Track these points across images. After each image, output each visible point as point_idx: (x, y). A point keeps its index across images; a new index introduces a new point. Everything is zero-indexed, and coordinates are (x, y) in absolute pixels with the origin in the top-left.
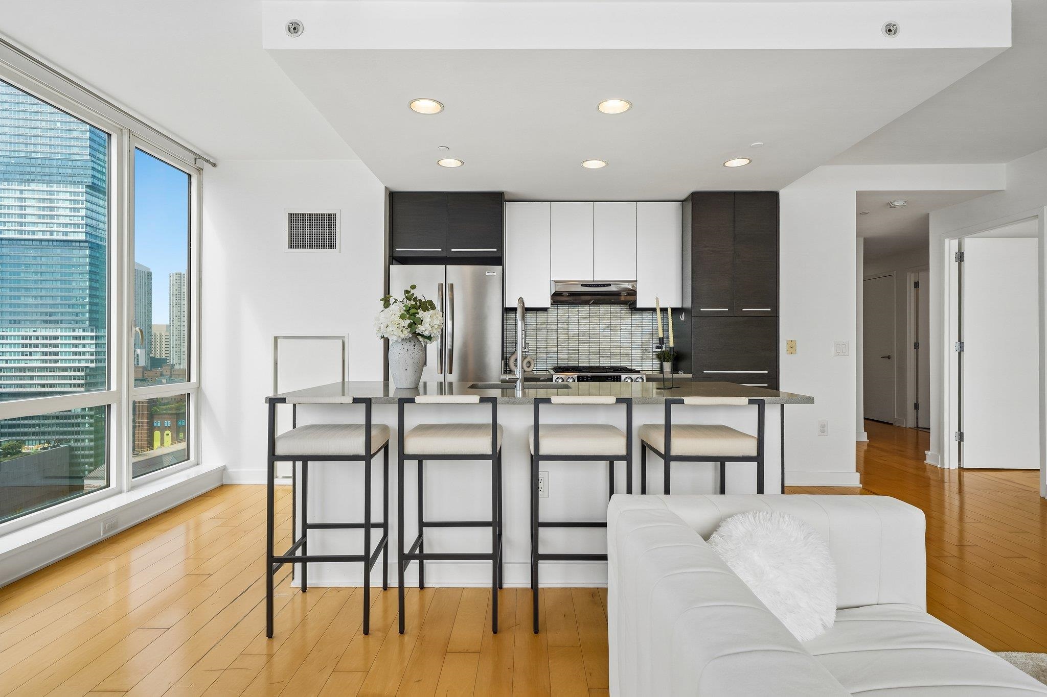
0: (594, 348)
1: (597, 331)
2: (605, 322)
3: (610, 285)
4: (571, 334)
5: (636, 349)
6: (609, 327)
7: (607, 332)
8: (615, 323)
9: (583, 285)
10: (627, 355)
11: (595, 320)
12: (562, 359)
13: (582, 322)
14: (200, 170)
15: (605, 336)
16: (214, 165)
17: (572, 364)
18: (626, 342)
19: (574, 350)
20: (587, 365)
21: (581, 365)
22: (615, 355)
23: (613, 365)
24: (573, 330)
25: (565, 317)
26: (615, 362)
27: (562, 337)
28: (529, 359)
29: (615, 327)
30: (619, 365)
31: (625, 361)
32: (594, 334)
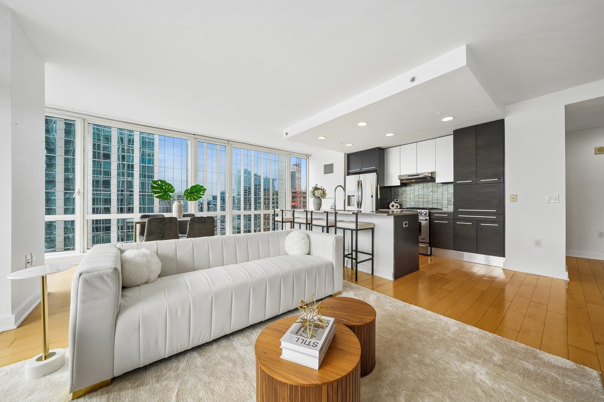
0: (426, 200)
1: (427, 193)
2: (431, 189)
3: (419, 175)
4: (415, 195)
5: (445, 200)
6: (432, 191)
7: (431, 193)
8: (435, 189)
9: (408, 176)
10: (441, 203)
11: (426, 189)
12: (412, 205)
13: (420, 190)
14: (308, 158)
15: (430, 195)
16: (310, 156)
17: (416, 206)
18: (440, 197)
19: (417, 201)
20: (426, 207)
21: (422, 207)
23: (433, 207)
24: (417, 193)
25: (413, 188)
26: (435, 206)
27: (412, 196)
28: (397, 204)
29: (435, 191)
30: (436, 207)
31: (439, 206)
32: (425, 194)
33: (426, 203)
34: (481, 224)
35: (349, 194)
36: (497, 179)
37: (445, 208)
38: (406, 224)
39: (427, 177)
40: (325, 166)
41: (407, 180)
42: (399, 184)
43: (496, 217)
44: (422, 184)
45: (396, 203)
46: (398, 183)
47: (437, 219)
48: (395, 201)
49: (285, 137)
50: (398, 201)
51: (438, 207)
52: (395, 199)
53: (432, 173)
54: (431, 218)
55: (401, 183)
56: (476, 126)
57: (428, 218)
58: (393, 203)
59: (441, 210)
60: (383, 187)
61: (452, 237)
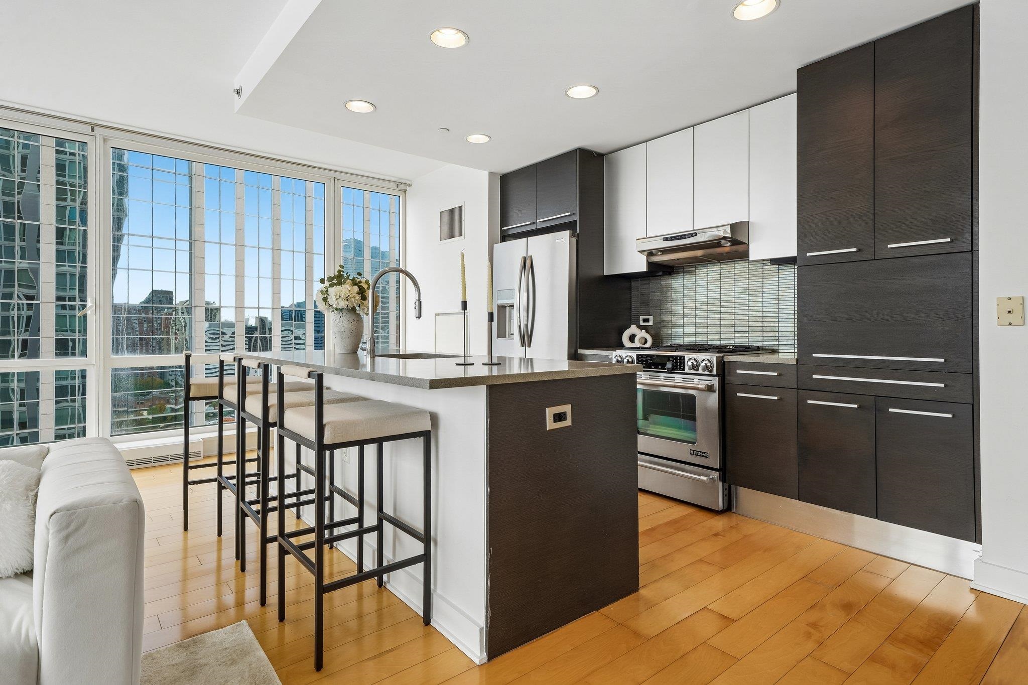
0: (728, 320)
1: (731, 297)
2: (742, 284)
3: (696, 234)
4: (698, 303)
5: (785, 320)
6: (747, 291)
7: (744, 298)
8: (755, 284)
9: (664, 238)
10: (772, 330)
11: (728, 282)
12: (689, 335)
13: (712, 286)
14: (405, 191)
15: (741, 304)
16: (409, 185)
17: (700, 341)
18: (771, 310)
20: (717, 342)
21: (710, 342)
22: (754, 330)
23: (751, 343)
24: (701, 297)
25: (692, 281)
26: (753, 340)
27: (689, 307)
28: (643, 334)
29: (756, 290)
30: (760, 344)
31: (769, 339)
32: (727, 301)
33: (728, 327)
34: (891, 410)
35: (501, 302)
36: (948, 240)
37: (786, 346)
38: (559, 417)
39: (722, 242)
40: (443, 213)
41: (665, 251)
42: (643, 268)
43: (942, 385)
44: (717, 267)
45: (641, 327)
46: (639, 264)
47: (746, 388)
48: (642, 323)
49: (239, 102)
50: (651, 323)
51: (767, 344)
52: (641, 318)
53: (734, 227)
54: (726, 382)
55: (650, 264)
56: (874, 45)
57: (715, 382)
58: (633, 329)
59: (774, 351)
60: (601, 276)
61: (793, 451)
